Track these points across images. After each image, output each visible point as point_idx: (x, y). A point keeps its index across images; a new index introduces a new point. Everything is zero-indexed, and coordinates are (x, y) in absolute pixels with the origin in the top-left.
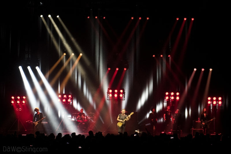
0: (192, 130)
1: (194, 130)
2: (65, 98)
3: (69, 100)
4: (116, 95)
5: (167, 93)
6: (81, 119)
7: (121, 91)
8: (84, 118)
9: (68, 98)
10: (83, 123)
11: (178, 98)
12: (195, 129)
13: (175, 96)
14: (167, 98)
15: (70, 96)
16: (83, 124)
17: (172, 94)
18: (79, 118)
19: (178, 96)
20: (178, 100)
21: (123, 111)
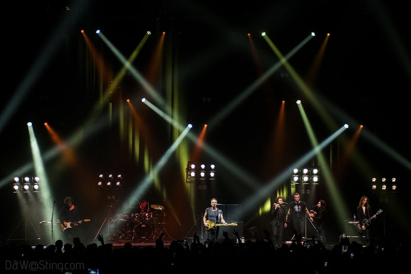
2: (110, 179)
3: (118, 183)
4: (203, 174)
5: (296, 171)
7: (213, 167)
8: (145, 216)
9: (116, 179)
10: (142, 224)
12: (347, 237)
13: (310, 175)
14: (296, 179)
15: (119, 176)
16: (143, 226)
17: (306, 171)
18: (135, 216)
19: (317, 174)
20: (317, 182)
21: (214, 202)
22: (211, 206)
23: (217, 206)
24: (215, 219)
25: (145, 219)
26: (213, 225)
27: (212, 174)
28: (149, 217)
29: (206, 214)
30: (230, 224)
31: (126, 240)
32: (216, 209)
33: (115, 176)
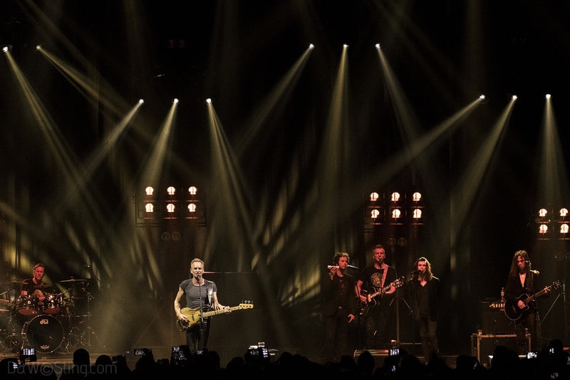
0: (476, 338)
1: (483, 340)
4: (171, 208)
5: (375, 196)
7: (193, 190)
8: (46, 302)
10: (41, 319)
11: (418, 214)
12: (487, 336)
13: (406, 205)
14: (375, 214)
16: (42, 322)
17: (396, 196)
19: (420, 203)
20: (420, 220)
21: (197, 265)
22: (192, 276)
24: (202, 302)
26: (197, 315)
27: (192, 208)
28: (55, 304)
29: (180, 293)
30: (236, 308)
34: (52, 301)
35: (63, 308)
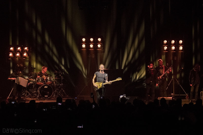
2: (19, 51)
3: (25, 54)
4: (91, 46)
5: (165, 42)
6: (42, 80)
7: (99, 40)
8: (47, 80)
9: (23, 51)
11: (181, 48)
13: (177, 45)
14: (166, 48)
15: (26, 48)
16: (45, 87)
17: (173, 42)
18: (39, 80)
19: (182, 44)
20: (182, 50)
23: (104, 71)
24: (103, 79)
25: (47, 81)
26: (101, 84)
27: (99, 46)
28: (50, 80)
29: (95, 76)
30: (115, 80)
31: (33, 98)
32: (103, 73)
33: (22, 48)
34: (49, 80)
35: (53, 82)
